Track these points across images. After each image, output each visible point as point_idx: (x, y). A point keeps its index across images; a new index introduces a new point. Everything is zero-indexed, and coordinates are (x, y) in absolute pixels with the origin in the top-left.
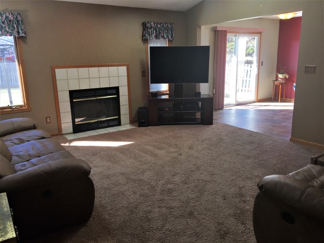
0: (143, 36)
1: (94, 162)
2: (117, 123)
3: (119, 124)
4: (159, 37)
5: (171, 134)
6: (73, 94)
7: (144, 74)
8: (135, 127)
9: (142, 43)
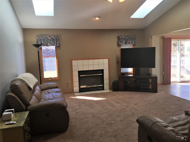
0: (118, 43)
1: (82, 106)
2: (102, 89)
3: (103, 89)
4: (127, 43)
5: (129, 96)
6: (80, 73)
7: (118, 62)
8: (111, 91)
9: (117, 47)
